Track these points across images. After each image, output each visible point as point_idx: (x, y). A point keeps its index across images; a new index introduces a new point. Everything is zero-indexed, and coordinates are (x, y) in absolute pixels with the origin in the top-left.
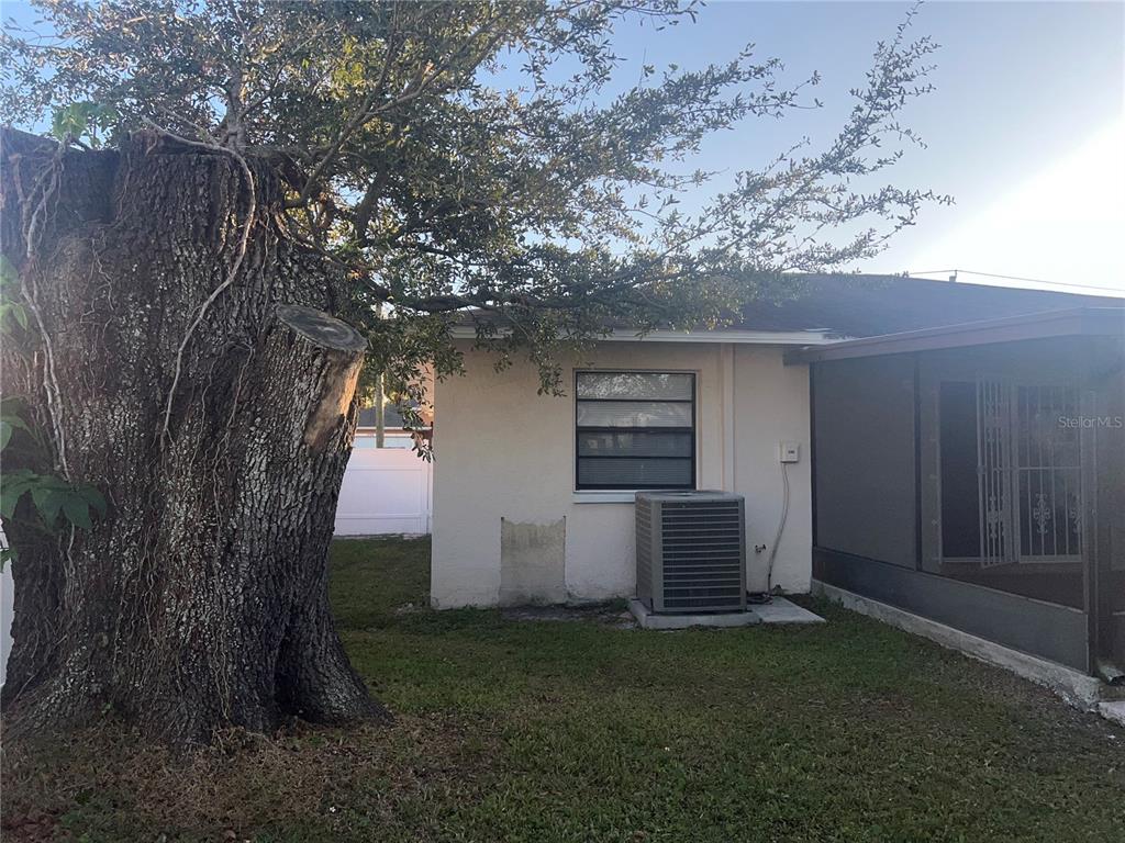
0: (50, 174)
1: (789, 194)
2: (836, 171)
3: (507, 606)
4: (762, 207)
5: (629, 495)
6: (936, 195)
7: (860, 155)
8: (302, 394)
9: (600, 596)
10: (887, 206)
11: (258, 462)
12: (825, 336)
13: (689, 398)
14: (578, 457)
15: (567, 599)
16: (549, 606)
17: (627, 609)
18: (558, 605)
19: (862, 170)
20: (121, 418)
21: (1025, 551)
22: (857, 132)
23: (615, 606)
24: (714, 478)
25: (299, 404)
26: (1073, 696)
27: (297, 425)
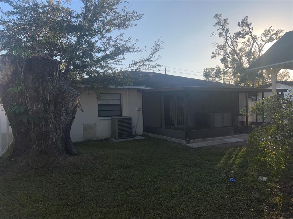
0: (23, 64)
1: (141, 65)
2: (148, 61)
3: (85, 141)
4: (136, 67)
5: (110, 118)
6: (164, 66)
7: (152, 59)
8: (71, 101)
9: (104, 138)
10: (156, 67)
11: (64, 112)
12: (145, 87)
13: (120, 98)
14: (98, 111)
15: (97, 139)
16: (94, 140)
17: (109, 140)
18: (95, 140)
19: (152, 61)
20: (40, 106)
21: (178, 125)
22: (152, 55)
23: (107, 139)
24: (125, 113)
25: (71, 103)
26: (183, 144)
27: (70, 106)
